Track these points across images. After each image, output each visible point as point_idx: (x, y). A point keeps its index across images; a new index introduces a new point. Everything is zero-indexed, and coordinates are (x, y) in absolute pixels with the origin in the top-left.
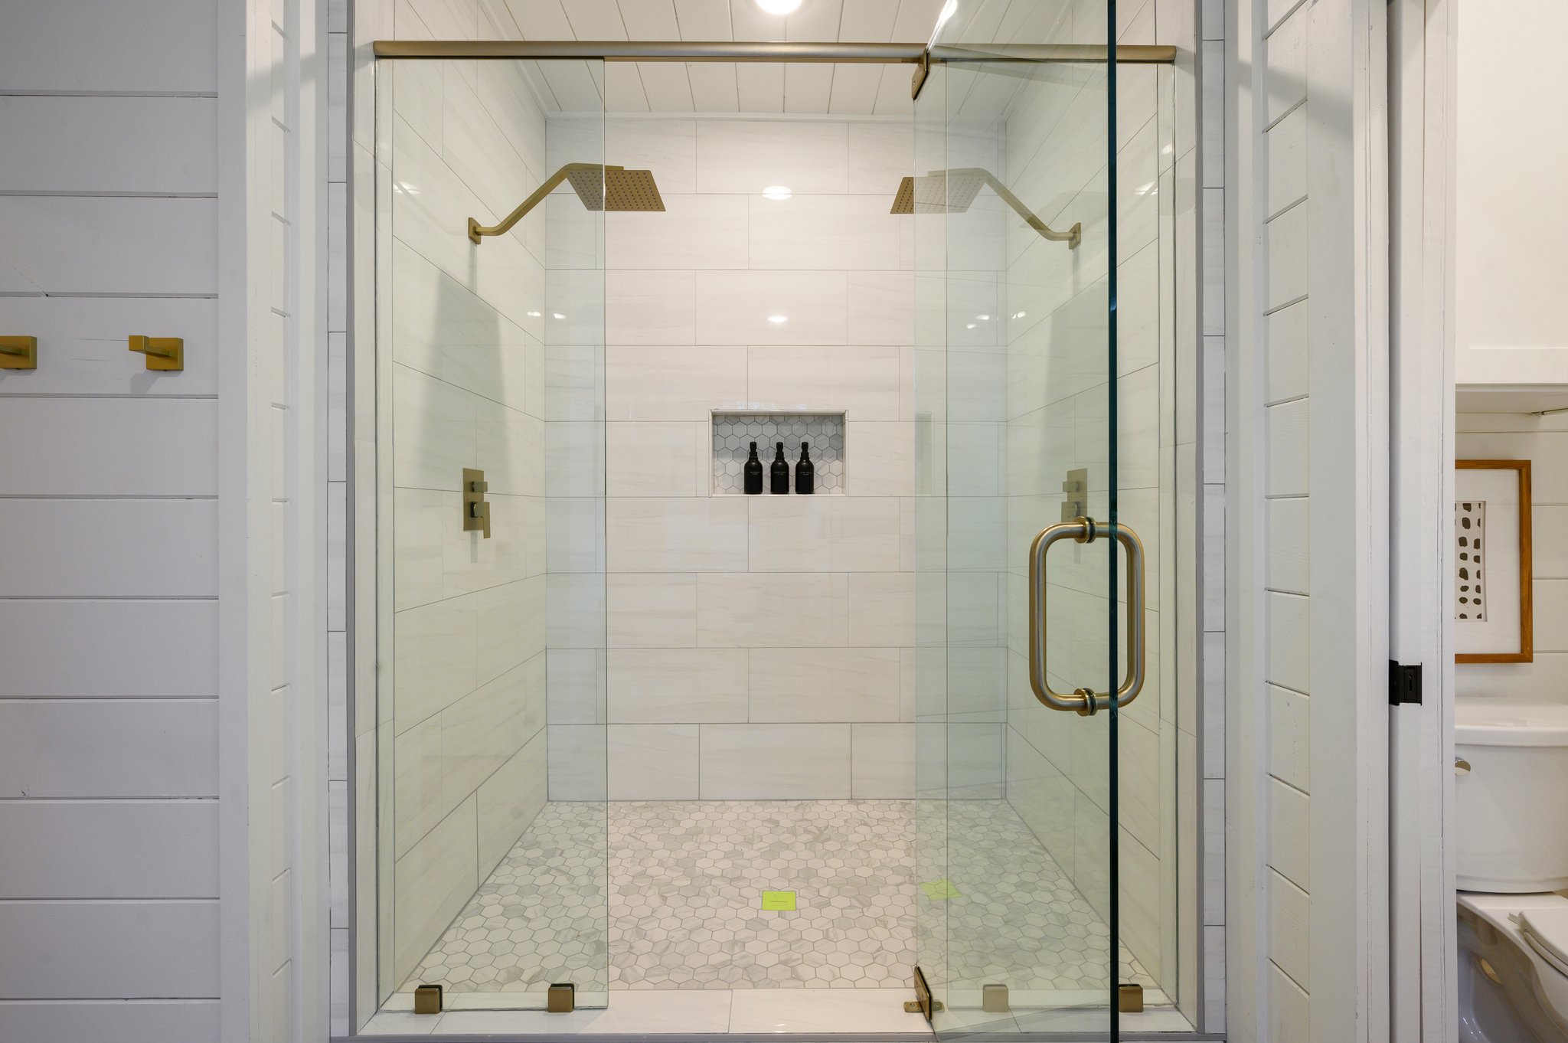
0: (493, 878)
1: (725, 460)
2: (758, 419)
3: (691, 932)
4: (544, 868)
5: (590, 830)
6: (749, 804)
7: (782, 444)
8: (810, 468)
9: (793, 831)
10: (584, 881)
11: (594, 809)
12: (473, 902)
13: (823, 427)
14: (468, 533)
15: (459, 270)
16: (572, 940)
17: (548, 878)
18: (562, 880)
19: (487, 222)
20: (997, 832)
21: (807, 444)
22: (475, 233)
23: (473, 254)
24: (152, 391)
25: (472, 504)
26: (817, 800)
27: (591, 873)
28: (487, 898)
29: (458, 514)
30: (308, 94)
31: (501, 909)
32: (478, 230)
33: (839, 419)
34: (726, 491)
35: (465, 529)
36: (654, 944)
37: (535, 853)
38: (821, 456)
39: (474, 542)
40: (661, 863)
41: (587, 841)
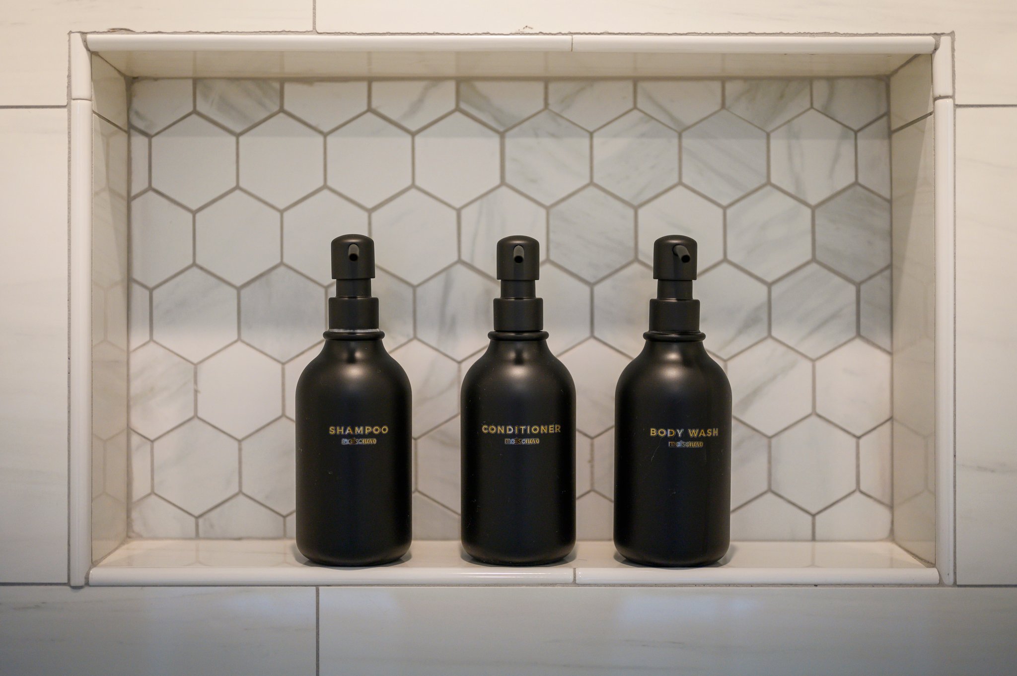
7: (532, 246)
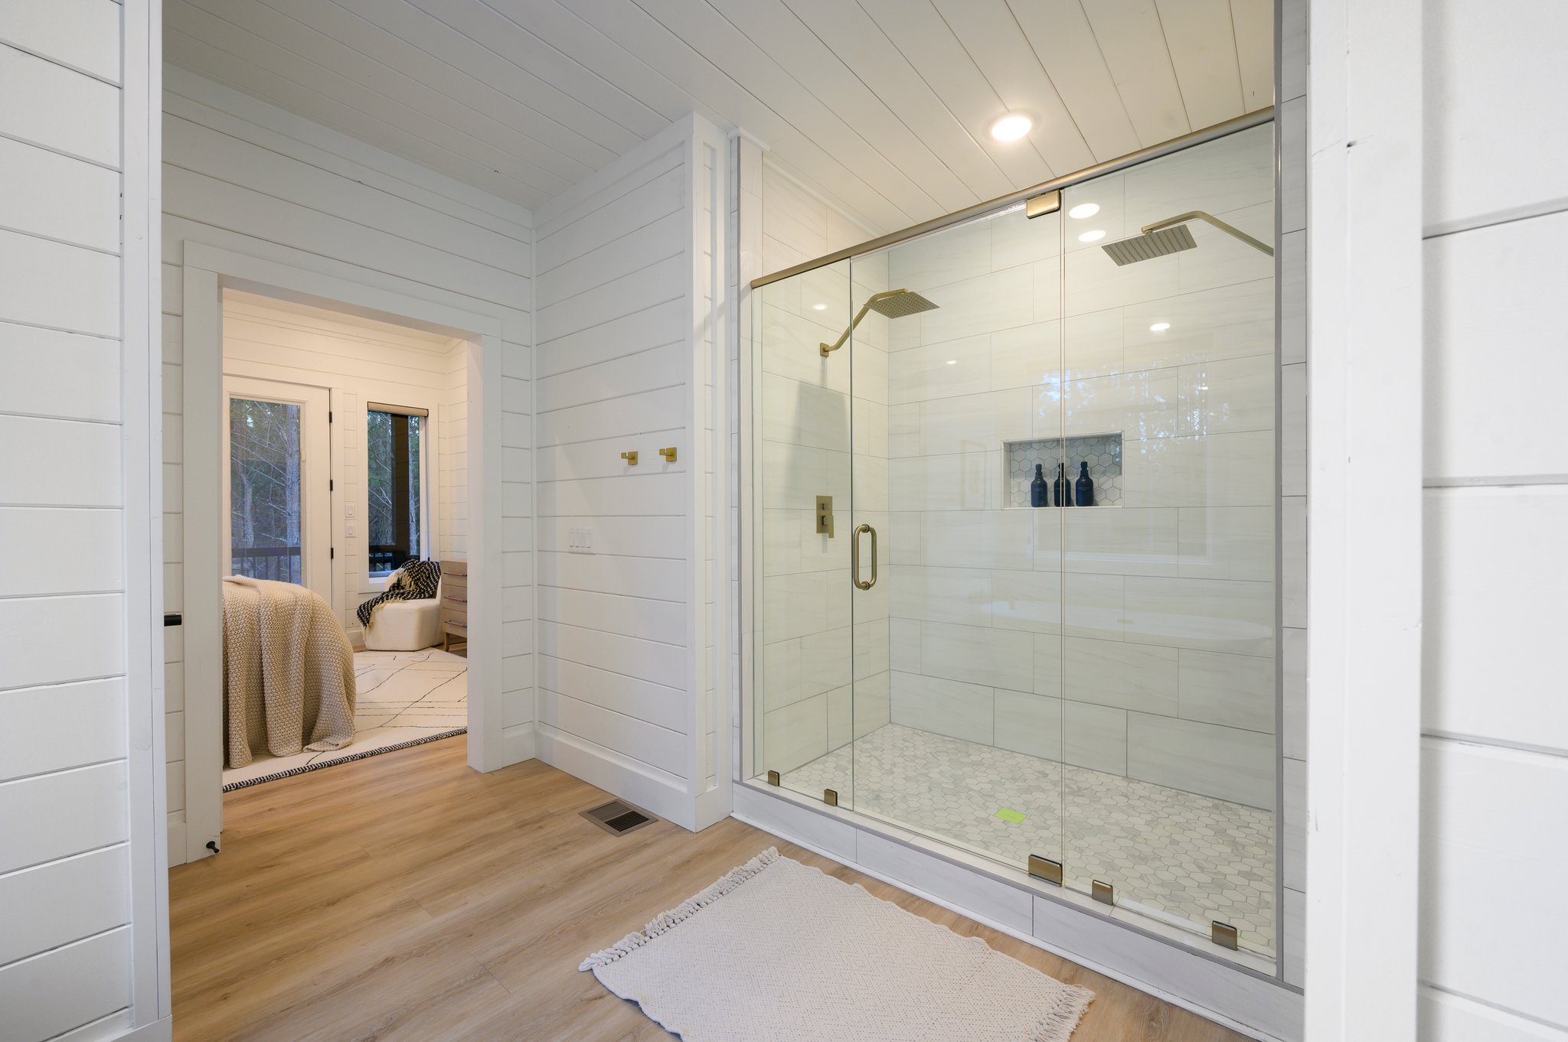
0: (838, 751)
1: (1019, 480)
2: (1048, 445)
3: (935, 809)
4: (868, 754)
5: (906, 744)
6: (1031, 758)
7: (1064, 464)
8: (1090, 483)
9: (1055, 784)
10: (888, 767)
11: (917, 734)
12: (823, 758)
13: (1107, 447)
14: (820, 535)
15: (814, 378)
16: (865, 790)
17: (868, 760)
18: (875, 763)
19: (832, 343)
20: (1265, 837)
21: (1086, 463)
22: (825, 351)
23: (823, 365)
24: (668, 470)
25: (823, 517)
26: (1093, 770)
27: (894, 764)
28: (830, 758)
29: (813, 523)
30: (721, 324)
31: (835, 765)
32: (826, 349)
33: (1116, 439)
34: (1020, 505)
35: (818, 532)
36: (909, 807)
37: (868, 746)
38: (1104, 473)
39: (825, 541)
40: (941, 773)
41: (902, 749)
